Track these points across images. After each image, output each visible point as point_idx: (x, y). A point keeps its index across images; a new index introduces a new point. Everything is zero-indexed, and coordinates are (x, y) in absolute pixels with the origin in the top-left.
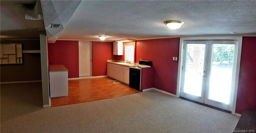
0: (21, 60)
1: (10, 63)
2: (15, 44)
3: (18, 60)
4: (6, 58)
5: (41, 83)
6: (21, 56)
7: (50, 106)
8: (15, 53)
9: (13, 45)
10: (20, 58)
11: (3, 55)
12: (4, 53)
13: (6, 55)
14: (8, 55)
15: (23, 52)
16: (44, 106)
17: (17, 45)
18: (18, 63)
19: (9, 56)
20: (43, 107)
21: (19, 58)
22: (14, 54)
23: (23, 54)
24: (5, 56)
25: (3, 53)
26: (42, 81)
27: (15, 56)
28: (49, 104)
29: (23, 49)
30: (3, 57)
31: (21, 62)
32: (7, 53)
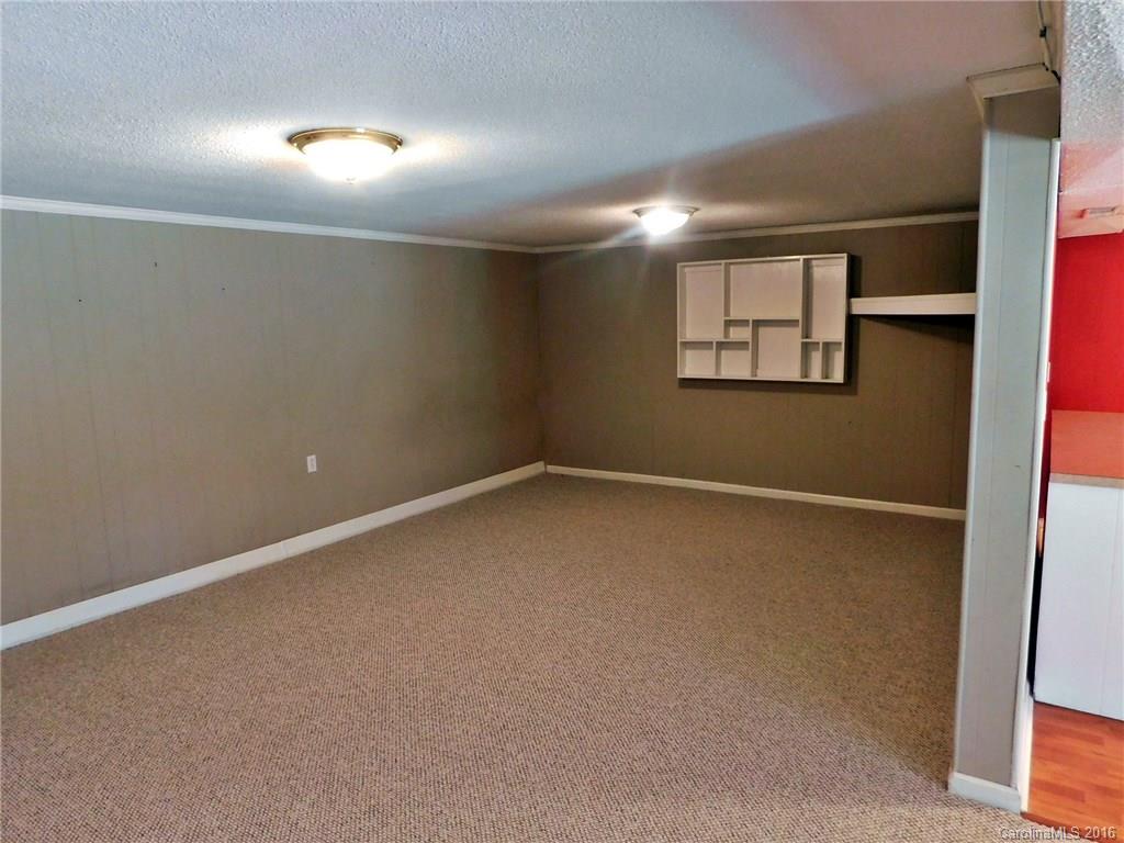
0: (839, 359)
1: (763, 375)
2: (802, 257)
3: (817, 358)
4: (742, 345)
5: (959, 527)
6: (838, 334)
7: (1025, 807)
8: (797, 314)
9: (793, 265)
10: (828, 347)
11: (728, 324)
12: (733, 316)
13: (743, 323)
14: (758, 324)
15: (855, 311)
16: (962, 782)
17: (814, 263)
18: (816, 376)
19: (762, 331)
20: (946, 786)
21: (827, 345)
22: (791, 323)
23: (853, 322)
24: (737, 334)
25: (727, 312)
26: (965, 516)
27: (798, 331)
28: (1007, 779)
29: (854, 290)
30: (726, 334)
31: (838, 376)
32: (752, 316)
